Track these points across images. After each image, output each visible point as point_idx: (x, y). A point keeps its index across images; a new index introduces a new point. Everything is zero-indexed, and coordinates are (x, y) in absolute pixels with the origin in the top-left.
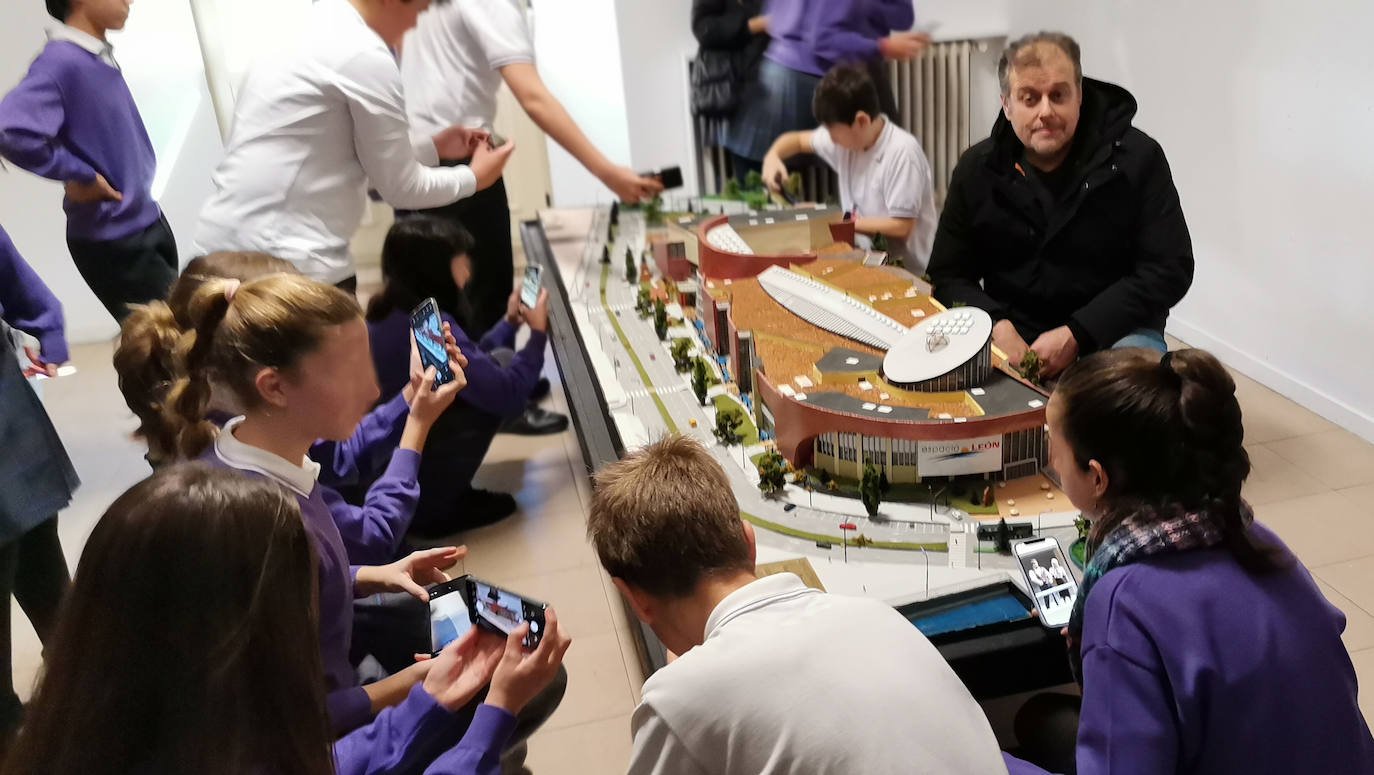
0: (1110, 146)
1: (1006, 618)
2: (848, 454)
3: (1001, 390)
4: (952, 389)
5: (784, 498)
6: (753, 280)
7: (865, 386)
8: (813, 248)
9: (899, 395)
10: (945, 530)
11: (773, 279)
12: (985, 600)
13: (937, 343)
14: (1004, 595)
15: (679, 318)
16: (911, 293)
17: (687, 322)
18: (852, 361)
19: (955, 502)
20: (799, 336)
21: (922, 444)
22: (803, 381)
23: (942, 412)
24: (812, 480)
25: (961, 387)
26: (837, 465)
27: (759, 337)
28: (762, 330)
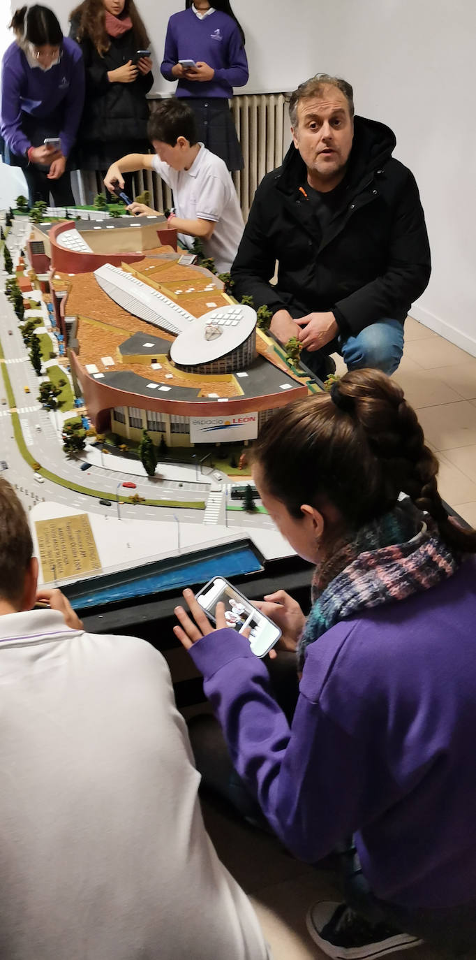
0: (372, 173)
1: (242, 572)
2: (135, 423)
3: (262, 374)
4: (223, 373)
5: (82, 459)
6: (91, 273)
7: (156, 366)
8: (145, 250)
9: (180, 375)
10: (207, 489)
11: (106, 274)
12: (228, 554)
13: (213, 333)
14: (244, 550)
15: (37, 301)
16: (209, 288)
17: (44, 306)
18: (149, 345)
19: (218, 465)
20: (115, 321)
21: (192, 419)
22: (108, 361)
23: (211, 392)
24: (108, 442)
25: (229, 372)
26: (128, 431)
27: (83, 321)
28: (86, 316)
